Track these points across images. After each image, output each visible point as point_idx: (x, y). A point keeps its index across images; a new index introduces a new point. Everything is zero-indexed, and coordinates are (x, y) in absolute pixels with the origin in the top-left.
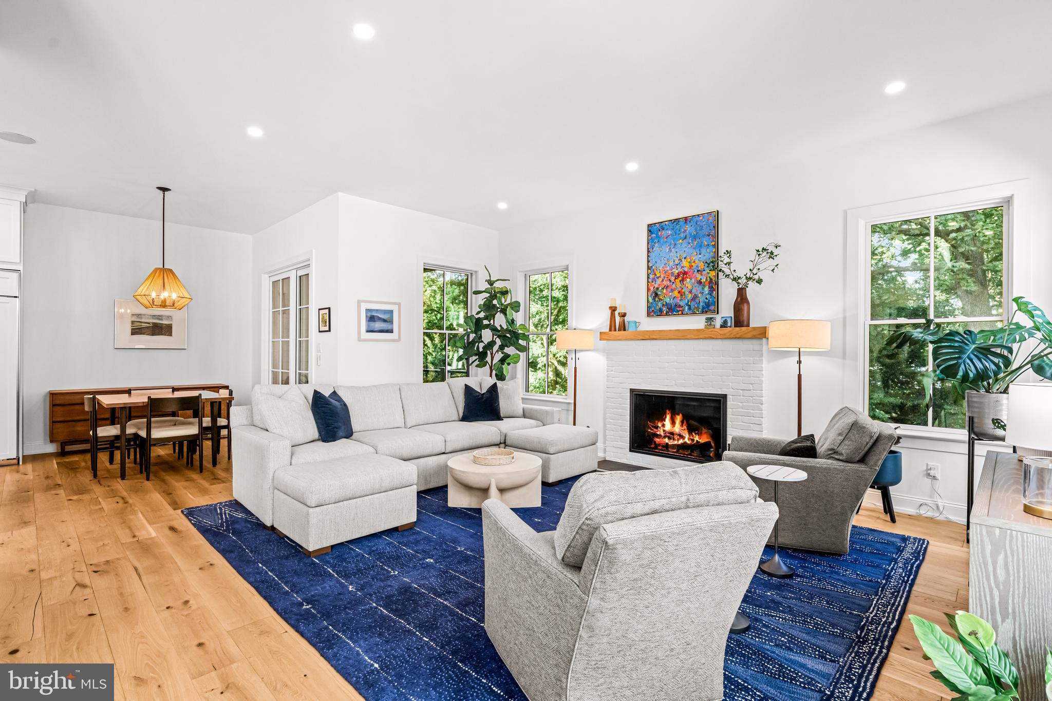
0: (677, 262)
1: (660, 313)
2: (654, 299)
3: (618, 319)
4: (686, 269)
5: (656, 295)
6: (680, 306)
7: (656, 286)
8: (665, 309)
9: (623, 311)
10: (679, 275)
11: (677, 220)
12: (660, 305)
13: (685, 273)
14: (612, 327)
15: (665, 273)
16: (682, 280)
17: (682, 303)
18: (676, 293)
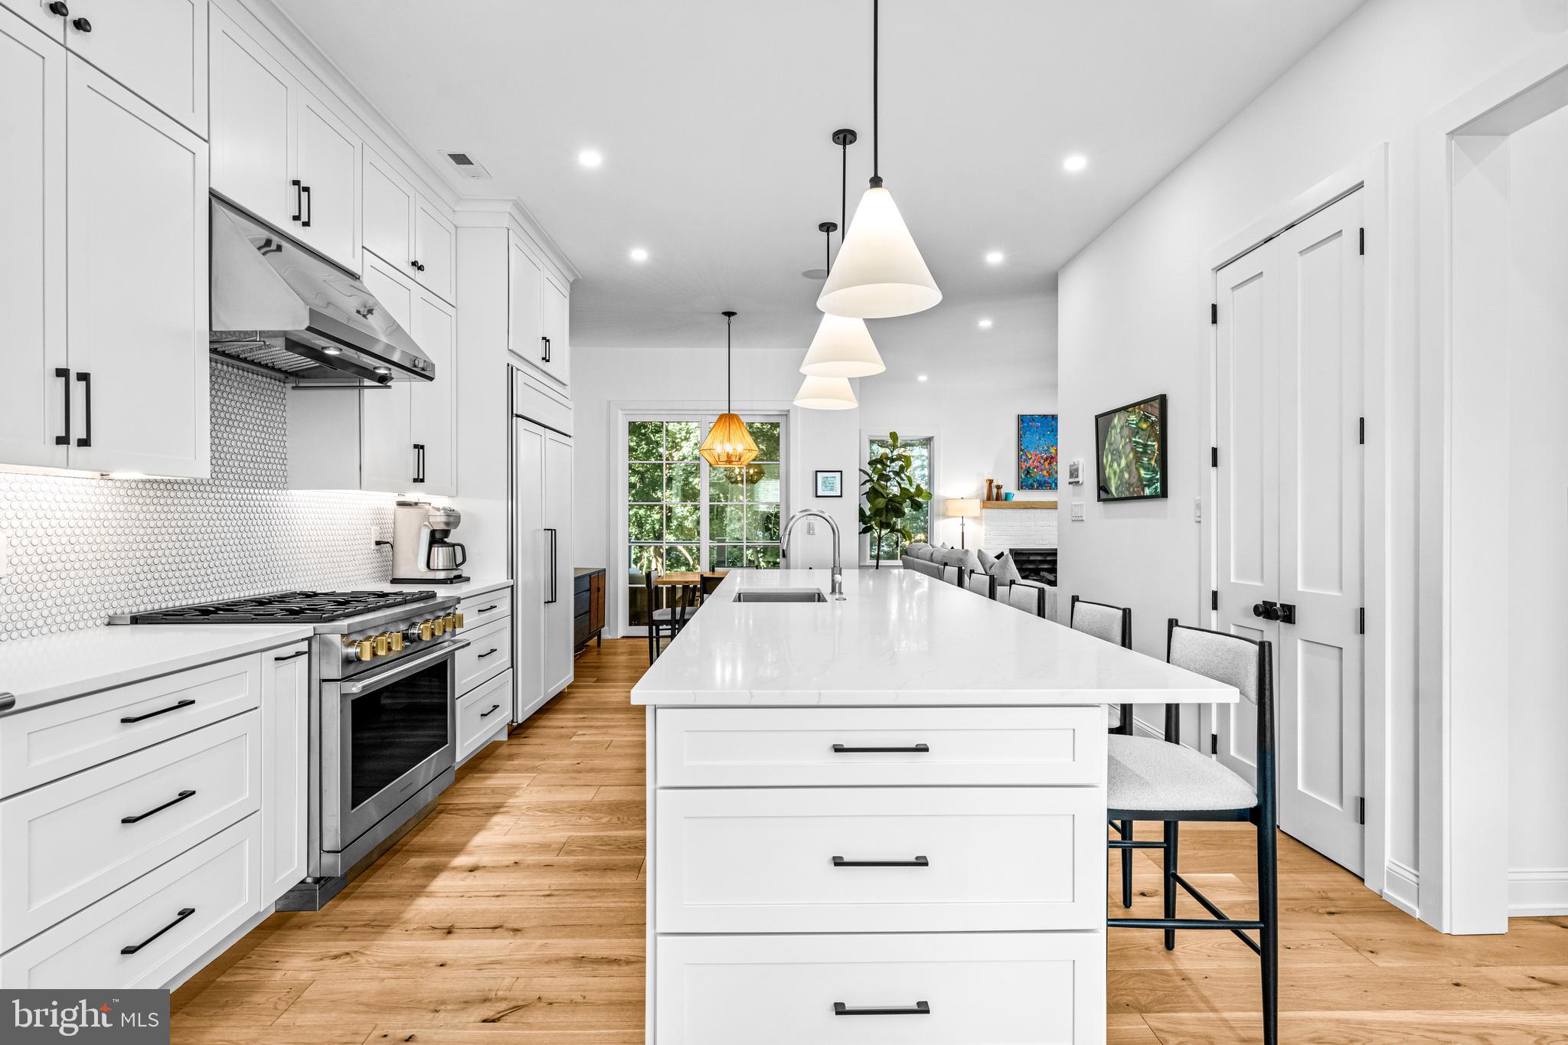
0: (1045, 448)
1: (1031, 487)
2: (1026, 475)
3: (995, 491)
4: (1053, 455)
5: (1028, 473)
6: (1048, 483)
7: (1028, 465)
8: (1036, 485)
9: (1000, 484)
10: (1047, 458)
11: (1045, 416)
12: (1031, 481)
13: (1052, 458)
14: (989, 498)
15: (1036, 456)
16: (1050, 463)
17: (1049, 481)
18: (1045, 473)
